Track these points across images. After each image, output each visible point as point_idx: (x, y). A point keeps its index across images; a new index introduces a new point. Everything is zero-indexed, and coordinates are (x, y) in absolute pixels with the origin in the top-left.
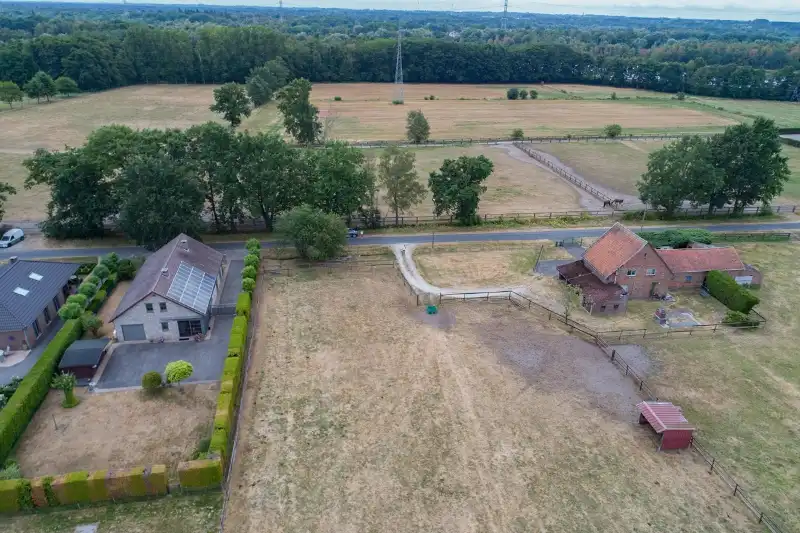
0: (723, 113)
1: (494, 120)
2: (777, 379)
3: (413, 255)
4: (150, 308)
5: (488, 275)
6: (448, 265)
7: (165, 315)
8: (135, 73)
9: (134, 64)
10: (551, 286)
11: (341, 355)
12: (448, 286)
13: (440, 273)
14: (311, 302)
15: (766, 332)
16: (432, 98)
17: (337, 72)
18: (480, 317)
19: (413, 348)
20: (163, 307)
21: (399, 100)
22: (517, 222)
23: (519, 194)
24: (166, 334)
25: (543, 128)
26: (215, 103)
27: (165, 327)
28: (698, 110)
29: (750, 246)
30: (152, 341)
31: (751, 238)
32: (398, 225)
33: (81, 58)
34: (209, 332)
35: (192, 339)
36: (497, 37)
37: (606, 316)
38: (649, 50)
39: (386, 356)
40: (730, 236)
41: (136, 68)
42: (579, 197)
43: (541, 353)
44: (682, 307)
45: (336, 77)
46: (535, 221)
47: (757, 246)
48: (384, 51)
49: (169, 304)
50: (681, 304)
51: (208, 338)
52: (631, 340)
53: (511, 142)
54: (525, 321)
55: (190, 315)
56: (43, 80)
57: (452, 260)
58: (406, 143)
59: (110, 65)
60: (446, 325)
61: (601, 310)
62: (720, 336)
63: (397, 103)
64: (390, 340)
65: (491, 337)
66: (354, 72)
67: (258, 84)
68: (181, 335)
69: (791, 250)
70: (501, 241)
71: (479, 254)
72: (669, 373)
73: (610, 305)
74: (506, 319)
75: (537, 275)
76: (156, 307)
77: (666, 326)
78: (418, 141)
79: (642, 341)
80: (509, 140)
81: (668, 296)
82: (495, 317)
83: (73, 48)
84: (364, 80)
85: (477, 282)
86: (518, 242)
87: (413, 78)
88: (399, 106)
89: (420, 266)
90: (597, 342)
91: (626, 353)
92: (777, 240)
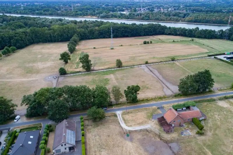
0: (204, 46)
1: (140, 55)
2: (207, 150)
3: (122, 115)
4: (62, 145)
5: (141, 121)
6: (131, 118)
7: (66, 146)
8: (32, 41)
9: (32, 38)
10: (156, 124)
11: (108, 152)
12: (131, 126)
13: (129, 121)
14: (98, 135)
15: (206, 135)
16: (122, 46)
17: (93, 36)
18: (139, 137)
19: (124, 149)
20: (65, 145)
21: (112, 48)
22: (147, 100)
23: (148, 88)
24: (66, 150)
25: (154, 58)
26: (60, 57)
27: (65, 149)
28: (197, 45)
29: (205, 104)
30: (62, 153)
31: (206, 101)
32: (117, 104)
33: (17, 40)
34: (76, 148)
35: (72, 151)
36: (139, 15)
37: (169, 134)
38: (184, 18)
39: (118, 151)
40: (201, 100)
41: (33, 40)
42: (163, 88)
43: (154, 147)
44: (187, 128)
45: (93, 38)
46: (152, 99)
47: (207, 104)
48: (107, 29)
49: (66, 144)
50: (187, 127)
51: (76, 150)
52: (175, 141)
53: (145, 65)
54: (150, 137)
55: (71, 146)
56: (6, 49)
57: (132, 116)
58: (116, 68)
59: (25, 40)
60: (131, 140)
61: (168, 132)
62: (195, 137)
63: (112, 49)
64: (118, 146)
65: (142, 143)
66: (98, 36)
67: (71, 47)
68: (69, 150)
69: (215, 105)
70: (144, 108)
71: (138, 114)
72: (183, 151)
73: (170, 131)
74: (145, 137)
75: (153, 120)
76: (64, 145)
77: (183, 136)
78: (119, 67)
79: (177, 141)
80: (144, 64)
81: (184, 125)
82: (143, 136)
83: (14, 37)
84: (101, 38)
85: (138, 124)
86: (148, 108)
87: (116, 37)
88: (112, 50)
89: (124, 119)
90: (167, 142)
91: (173, 145)
92: (212, 101)
